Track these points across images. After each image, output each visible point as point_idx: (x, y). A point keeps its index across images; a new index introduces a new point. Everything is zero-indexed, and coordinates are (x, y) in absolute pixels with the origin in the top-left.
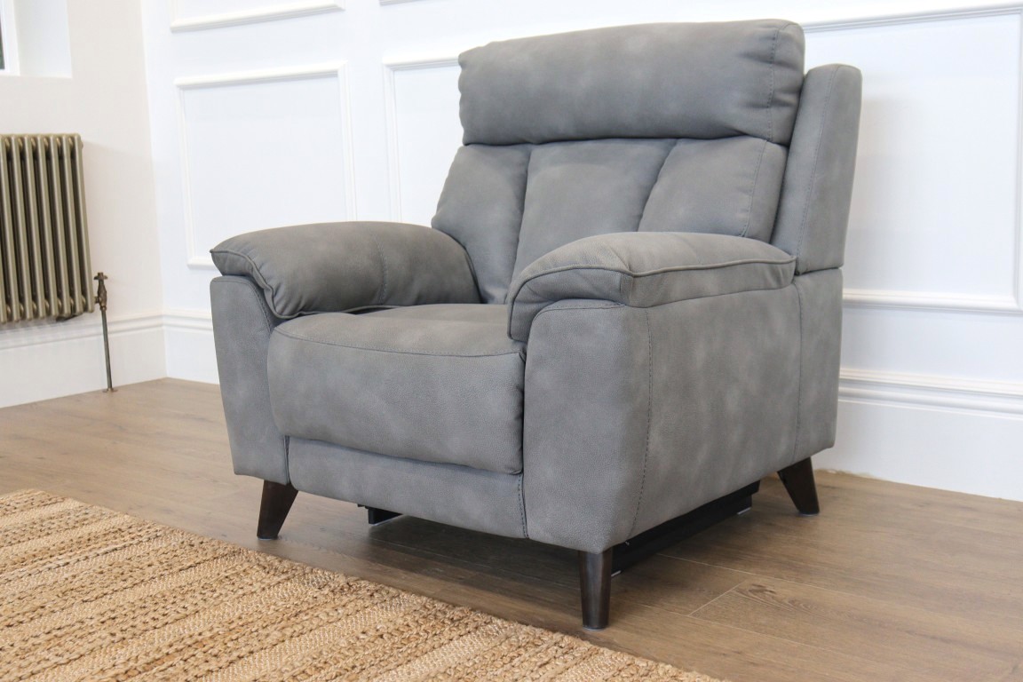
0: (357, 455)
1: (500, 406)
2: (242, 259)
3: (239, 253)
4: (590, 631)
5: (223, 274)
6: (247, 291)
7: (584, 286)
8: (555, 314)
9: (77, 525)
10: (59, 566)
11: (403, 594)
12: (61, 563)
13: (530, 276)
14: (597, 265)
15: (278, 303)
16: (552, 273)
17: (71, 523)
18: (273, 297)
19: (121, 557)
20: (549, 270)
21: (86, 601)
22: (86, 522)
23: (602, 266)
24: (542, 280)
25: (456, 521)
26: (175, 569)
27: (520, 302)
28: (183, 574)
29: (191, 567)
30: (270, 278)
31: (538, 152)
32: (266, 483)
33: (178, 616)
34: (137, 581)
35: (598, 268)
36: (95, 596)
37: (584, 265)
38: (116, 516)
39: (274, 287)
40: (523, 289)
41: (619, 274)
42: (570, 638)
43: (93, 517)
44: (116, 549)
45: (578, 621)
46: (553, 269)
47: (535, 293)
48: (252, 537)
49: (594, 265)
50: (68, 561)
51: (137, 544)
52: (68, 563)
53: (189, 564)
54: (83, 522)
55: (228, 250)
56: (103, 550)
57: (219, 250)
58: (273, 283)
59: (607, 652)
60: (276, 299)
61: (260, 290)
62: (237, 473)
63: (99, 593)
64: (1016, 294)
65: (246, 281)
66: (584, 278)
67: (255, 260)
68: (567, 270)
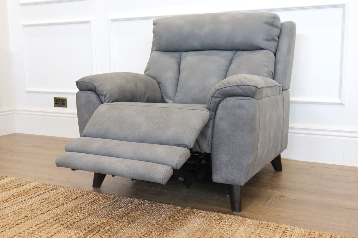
2: (91, 84)
3: (89, 82)
5: (80, 90)
6: (93, 96)
7: (240, 91)
8: (229, 102)
9: (19, 186)
10: (22, 201)
11: (163, 204)
12: (23, 200)
13: (219, 88)
14: (247, 84)
15: (106, 100)
16: (227, 87)
17: (17, 186)
18: (104, 98)
19: (45, 196)
20: (226, 86)
21: (42, 213)
22: (22, 185)
24: (225, 89)
26: (70, 200)
27: (215, 97)
28: (74, 201)
29: (75, 199)
30: (103, 91)
33: (84, 217)
34: (58, 205)
35: (247, 85)
36: (45, 211)
37: (241, 84)
38: (32, 182)
39: (105, 94)
40: (216, 93)
42: (233, 216)
43: (24, 183)
44: (41, 194)
46: (229, 86)
47: (221, 94)
48: (91, 188)
49: (245, 84)
50: (25, 199)
51: (48, 192)
52: (25, 200)
53: (74, 198)
54: (21, 185)
55: (84, 81)
56: (36, 195)
57: (80, 81)
58: (105, 93)
59: (249, 220)
60: (105, 99)
61: (98, 95)
63: (46, 210)
64: (340, 97)
65: (92, 92)
66: (241, 89)
67: (97, 84)
68: (235, 86)
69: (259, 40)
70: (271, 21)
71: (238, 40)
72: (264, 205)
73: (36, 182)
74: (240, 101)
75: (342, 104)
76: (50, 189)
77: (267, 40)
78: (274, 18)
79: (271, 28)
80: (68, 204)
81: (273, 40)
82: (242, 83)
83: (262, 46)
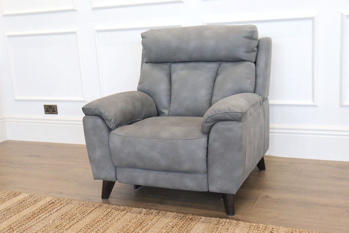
0: (145, 171)
1: (201, 154)
2: (97, 111)
3: (95, 108)
4: (230, 216)
5: (86, 115)
6: (99, 121)
7: (229, 117)
8: (220, 126)
9: (35, 202)
11: (167, 212)
12: (45, 217)
13: (211, 115)
15: (111, 124)
18: (110, 122)
20: (217, 113)
21: (67, 229)
22: (38, 201)
23: (235, 111)
25: (183, 188)
26: (86, 214)
28: (90, 215)
30: (108, 117)
31: (174, 66)
32: (104, 181)
33: (104, 230)
34: (78, 220)
36: (68, 227)
37: (230, 112)
38: (46, 197)
39: (110, 119)
40: (209, 119)
41: (240, 114)
42: (228, 220)
44: (58, 210)
45: (225, 214)
47: (213, 120)
48: (100, 199)
49: (233, 111)
50: (46, 216)
51: (64, 207)
52: (46, 217)
53: (89, 212)
55: (90, 107)
56: (54, 211)
57: (86, 107)
58: (110, 118)
59: (242, 223)
61: (104, 120)
62: (95, 179)
63: (69, 225)
64: (313, 100)
65: (98, 117)
66: (229, 115)
67: (103, 111)
68: (224, 113)
69: (241, 54)
70: (250, 35)
71: (222, 54)
72: (253, 207)
73: (49, 197)
74: (229, 125)
75: (315, 106)
76: (64, 204)
77: (248, 52)
78: (253, 32)
79: (250, 41)
80: (85, 218)
81: (253, 51)
82: (230, 110)
83: (244, 58)
